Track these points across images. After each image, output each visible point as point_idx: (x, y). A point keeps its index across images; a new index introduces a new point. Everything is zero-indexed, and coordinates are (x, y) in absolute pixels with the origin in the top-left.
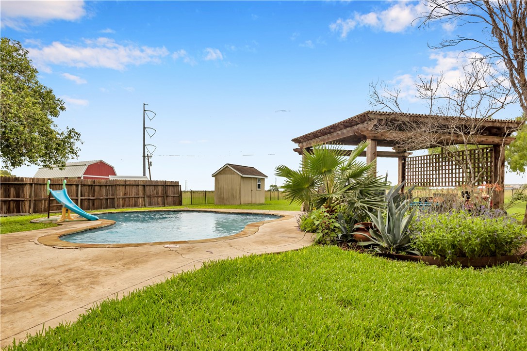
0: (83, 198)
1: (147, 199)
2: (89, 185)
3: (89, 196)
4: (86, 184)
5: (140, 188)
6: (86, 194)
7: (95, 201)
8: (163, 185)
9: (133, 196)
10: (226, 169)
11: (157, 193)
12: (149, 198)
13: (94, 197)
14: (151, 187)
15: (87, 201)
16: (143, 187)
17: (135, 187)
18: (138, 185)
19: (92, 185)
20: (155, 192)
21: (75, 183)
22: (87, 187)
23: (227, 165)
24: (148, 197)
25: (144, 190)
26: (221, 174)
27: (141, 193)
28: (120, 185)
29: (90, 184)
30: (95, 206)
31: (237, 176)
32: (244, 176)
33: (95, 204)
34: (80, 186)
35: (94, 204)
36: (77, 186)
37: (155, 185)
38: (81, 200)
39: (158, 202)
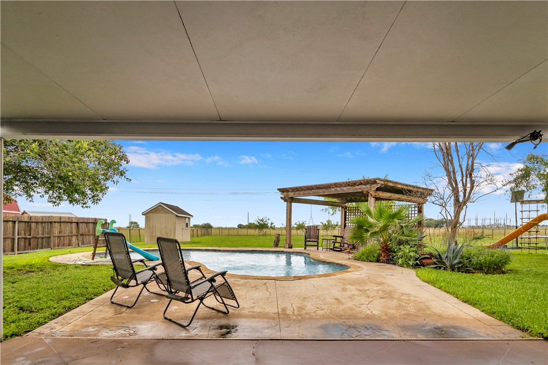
0: (20, 236)
1: (80, 238)
2: (25, 222)
3: (25, 234)
4: (22, 220)
5: (74, 225)
6: (23, 232)
7: (32, 240)
8: (94, 223)
9: (67, 234)
10: (159, 208)
11: (89, 231)
12: (81, 237)
13: (30, 235)
14: (83, 224)
15: (23, 240)
16: (76, 224)
17: (69, 224)
18: (72, 223)
19: (28, 222)
20: (87, 230)
21: (11, 220)
22: (24, 224)
23: (160, 204)
24: (81, 235)
25: (78, 228)
26: (153, 213)
27: (74, 232)
28: (55, 222)
29: (26, 220)
30: (32, 246)
31: (172, 215)
32: (179, 215)
33: (32, 244)
34: (17, 223)
35: (30, 244)
36: (14, 222)
37: (87, 223)
38: (18, 238)
39: (90, 240)
